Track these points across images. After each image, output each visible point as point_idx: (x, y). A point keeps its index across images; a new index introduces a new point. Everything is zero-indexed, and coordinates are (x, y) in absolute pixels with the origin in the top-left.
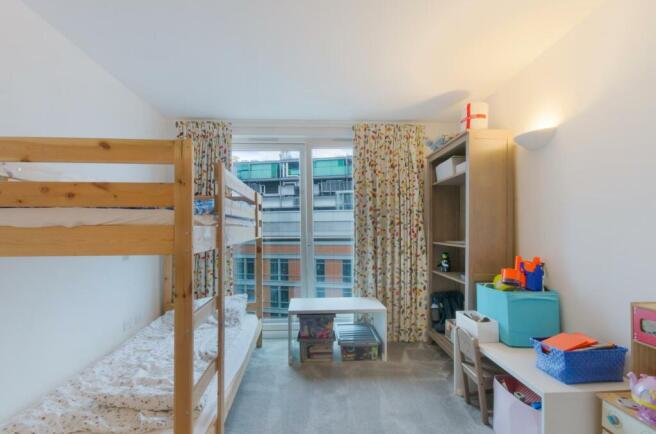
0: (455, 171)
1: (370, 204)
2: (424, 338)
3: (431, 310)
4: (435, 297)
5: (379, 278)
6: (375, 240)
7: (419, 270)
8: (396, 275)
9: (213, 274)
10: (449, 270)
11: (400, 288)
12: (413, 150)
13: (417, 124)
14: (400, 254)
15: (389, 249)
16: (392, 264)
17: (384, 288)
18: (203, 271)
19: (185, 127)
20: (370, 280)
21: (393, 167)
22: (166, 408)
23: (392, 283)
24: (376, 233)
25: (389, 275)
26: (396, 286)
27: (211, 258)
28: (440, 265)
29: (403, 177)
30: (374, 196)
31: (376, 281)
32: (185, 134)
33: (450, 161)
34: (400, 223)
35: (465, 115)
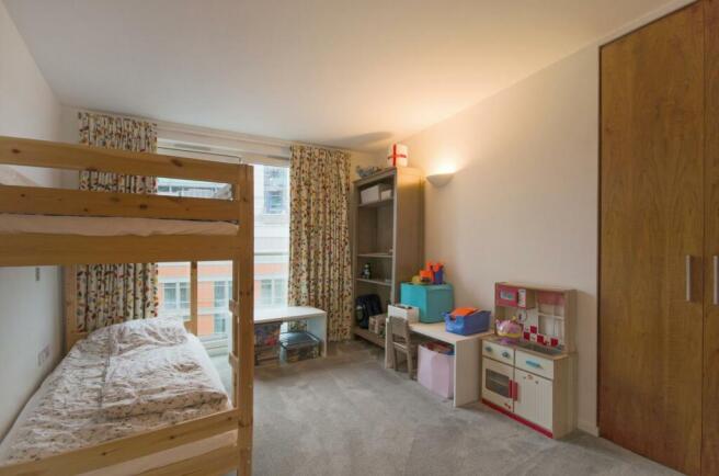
0: (380, 196)
1: (304, 221)
2: (348, 336)
3: (356, 311)
4: (359, 300)
5: (312, 288)
6: (309, 254)
7: (345, 279)
8: (327, 284)
9: (134, 295)
10: (371, 277)
11: (330, 295)
12: (342, 174)
13: (347, 152)
14: (330, 266)
15: (321, 262)
16: (323, 275)
17: (316, 297)
18: (121, 291)
19: (92, 120)
20: (304, 290)
21: (324, 187)
22: (191, 404)
23: (323, 292)
24: (309, 248)
25: (320, 284)
26: (326, 294)
27: (132, 276)
28: (363, 273)
29: (333, 197)
30: (308, 214)
31: (309, 291)
32: (92, 129)
33: (376, 188)
34: (330, 238)
35: (391, 153)
